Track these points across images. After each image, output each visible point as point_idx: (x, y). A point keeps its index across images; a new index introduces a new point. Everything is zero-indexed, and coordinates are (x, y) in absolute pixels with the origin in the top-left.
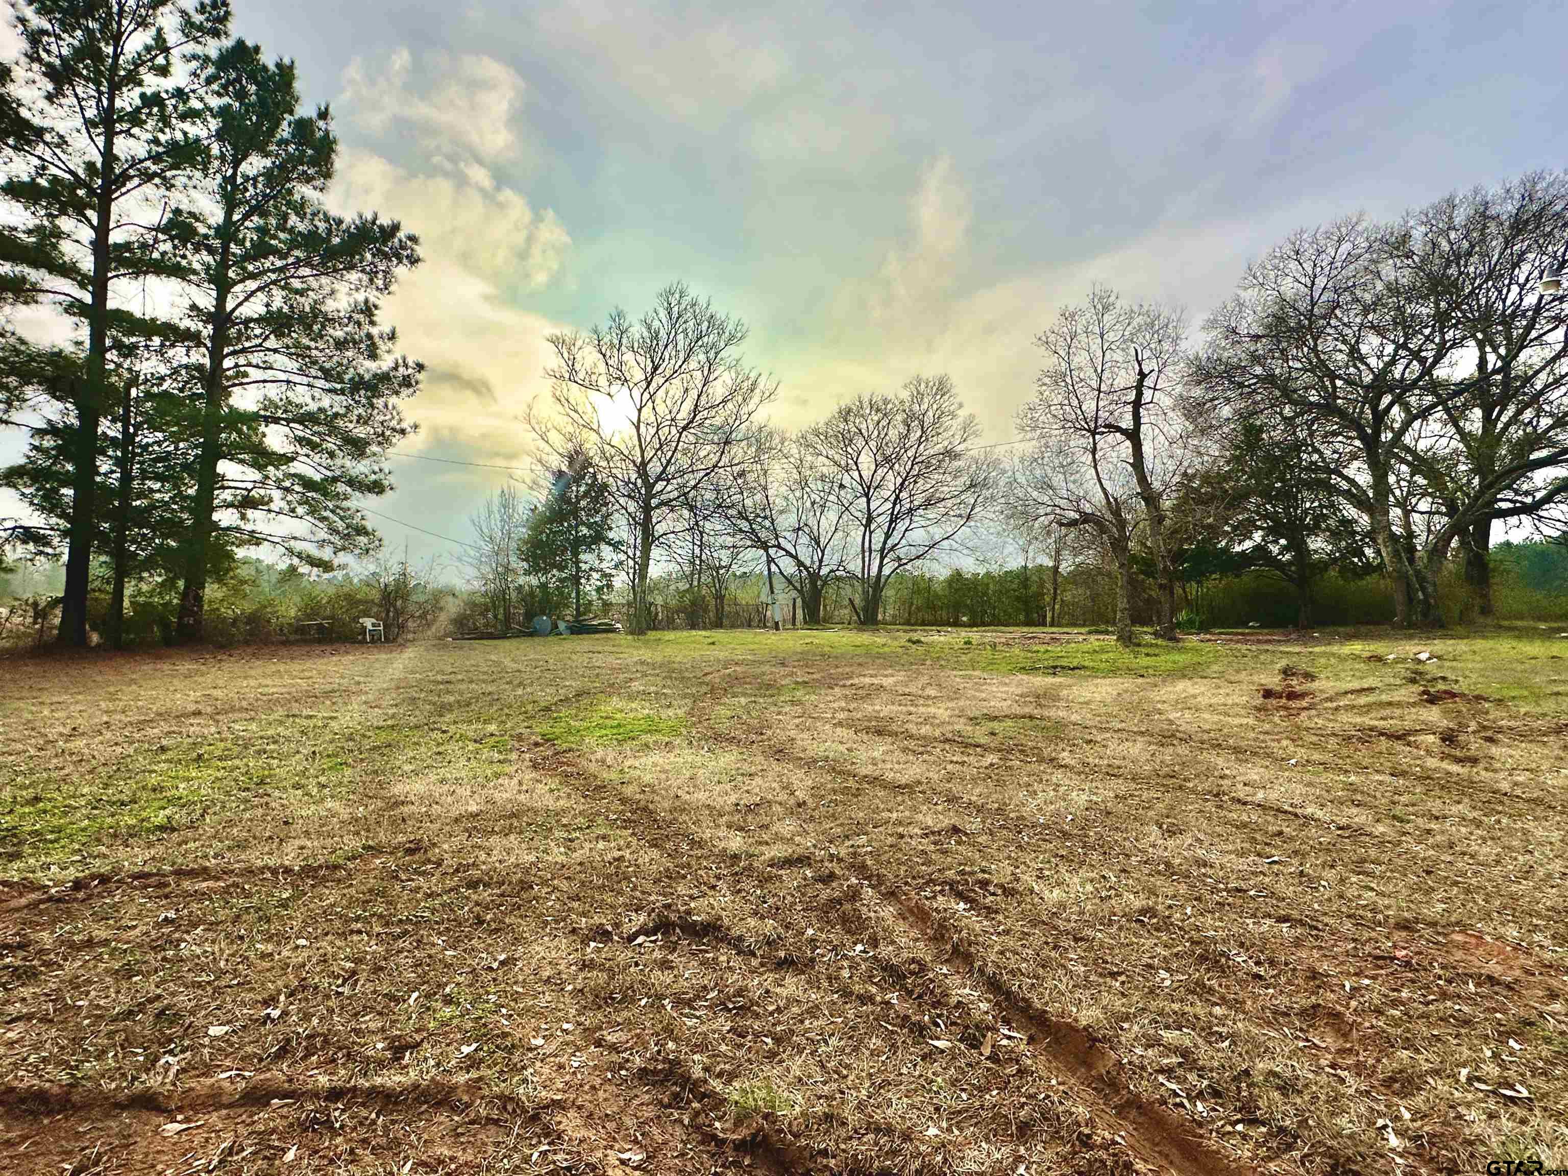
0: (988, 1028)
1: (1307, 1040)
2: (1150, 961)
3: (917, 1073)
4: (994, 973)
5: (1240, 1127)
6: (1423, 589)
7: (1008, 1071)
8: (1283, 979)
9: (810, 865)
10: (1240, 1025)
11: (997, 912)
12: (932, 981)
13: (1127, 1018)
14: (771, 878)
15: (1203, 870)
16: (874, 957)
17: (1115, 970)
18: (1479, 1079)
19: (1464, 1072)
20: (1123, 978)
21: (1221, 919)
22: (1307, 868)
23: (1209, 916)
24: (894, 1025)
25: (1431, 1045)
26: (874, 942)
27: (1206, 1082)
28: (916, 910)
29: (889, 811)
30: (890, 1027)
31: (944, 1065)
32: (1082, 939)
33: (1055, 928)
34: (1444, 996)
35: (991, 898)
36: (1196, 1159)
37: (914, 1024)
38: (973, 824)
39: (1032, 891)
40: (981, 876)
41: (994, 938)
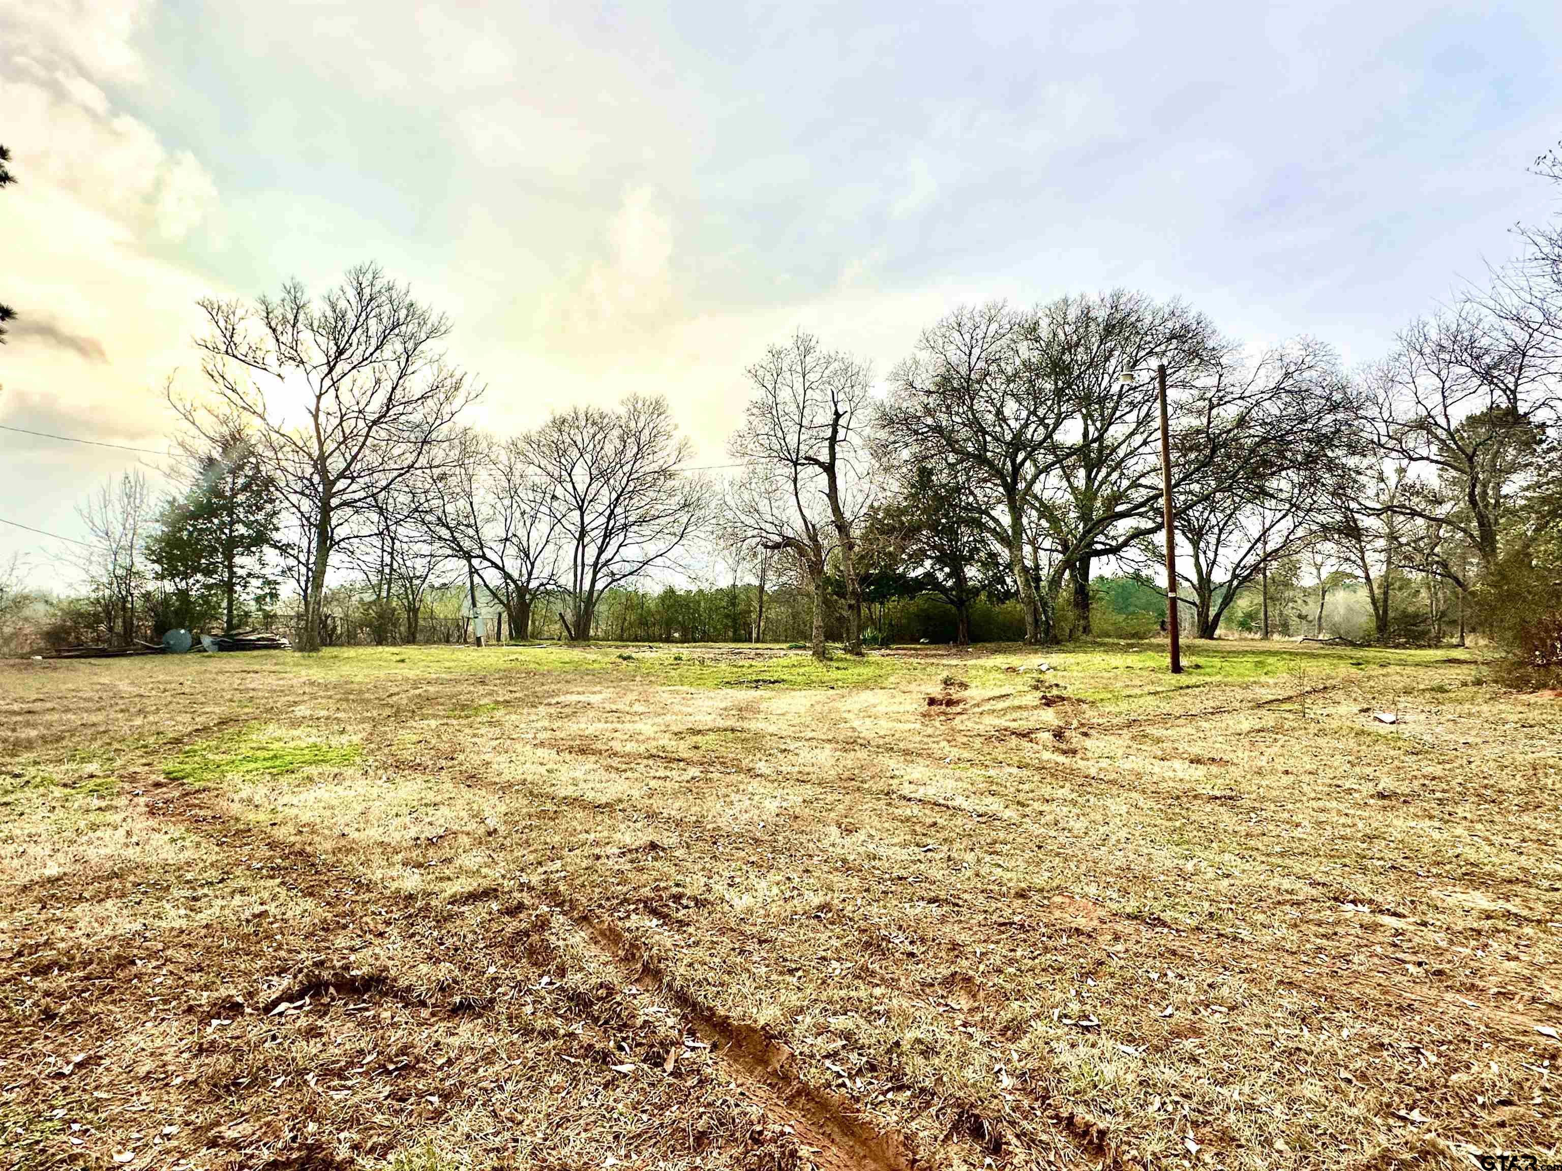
0: (672, 1044)
1: (947, 1005)
2: (824, 954)
3: (598, 1104)
4: (682, 986)
5: (890, 1095)
6: (1045, 612)
7: (689, 1084)
8: (931, 954)
9: (496, 897)
10: (894, 1001)
11: (688, 925)
12: (619, 1004)
13: (801, 1011)
14: (452, 916)
15: (873, 863)
16: (561, 988)
17: (794, 966)
18: (1066, 1016)
19: (1056, 1011)
20: (800, 973)
21: (885, 907)
22: (954, 855)
23: (875, 904)
24: (577, 1057)
25: (1035, 993)
26: (562, 972)
27: (865, 1059)
28: (608, 933)
29: (587, 832)
30: (572, 1060)
31: (626, 1089)
32: (766, 941)
33: (742, 933)
34: (1046, 950)
35: (684, 911)
36: (853, 1134)
37: (598, 1053)
38: (669, 839)
39: (722, 900)
40: (675, 890)
41: (684, 951)
